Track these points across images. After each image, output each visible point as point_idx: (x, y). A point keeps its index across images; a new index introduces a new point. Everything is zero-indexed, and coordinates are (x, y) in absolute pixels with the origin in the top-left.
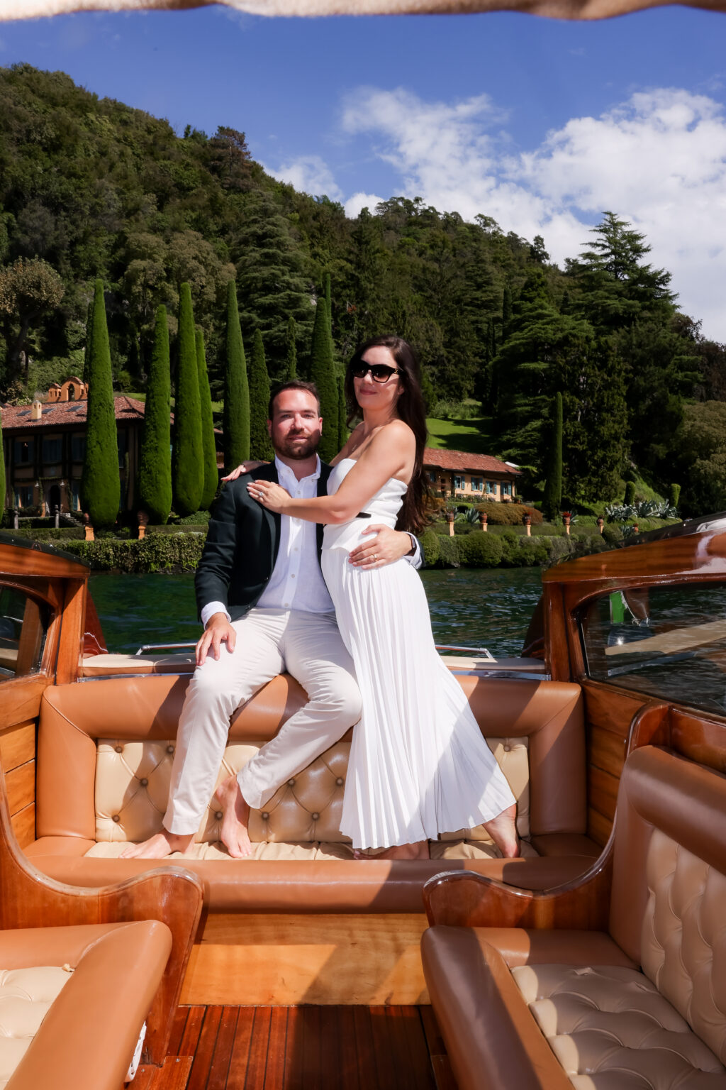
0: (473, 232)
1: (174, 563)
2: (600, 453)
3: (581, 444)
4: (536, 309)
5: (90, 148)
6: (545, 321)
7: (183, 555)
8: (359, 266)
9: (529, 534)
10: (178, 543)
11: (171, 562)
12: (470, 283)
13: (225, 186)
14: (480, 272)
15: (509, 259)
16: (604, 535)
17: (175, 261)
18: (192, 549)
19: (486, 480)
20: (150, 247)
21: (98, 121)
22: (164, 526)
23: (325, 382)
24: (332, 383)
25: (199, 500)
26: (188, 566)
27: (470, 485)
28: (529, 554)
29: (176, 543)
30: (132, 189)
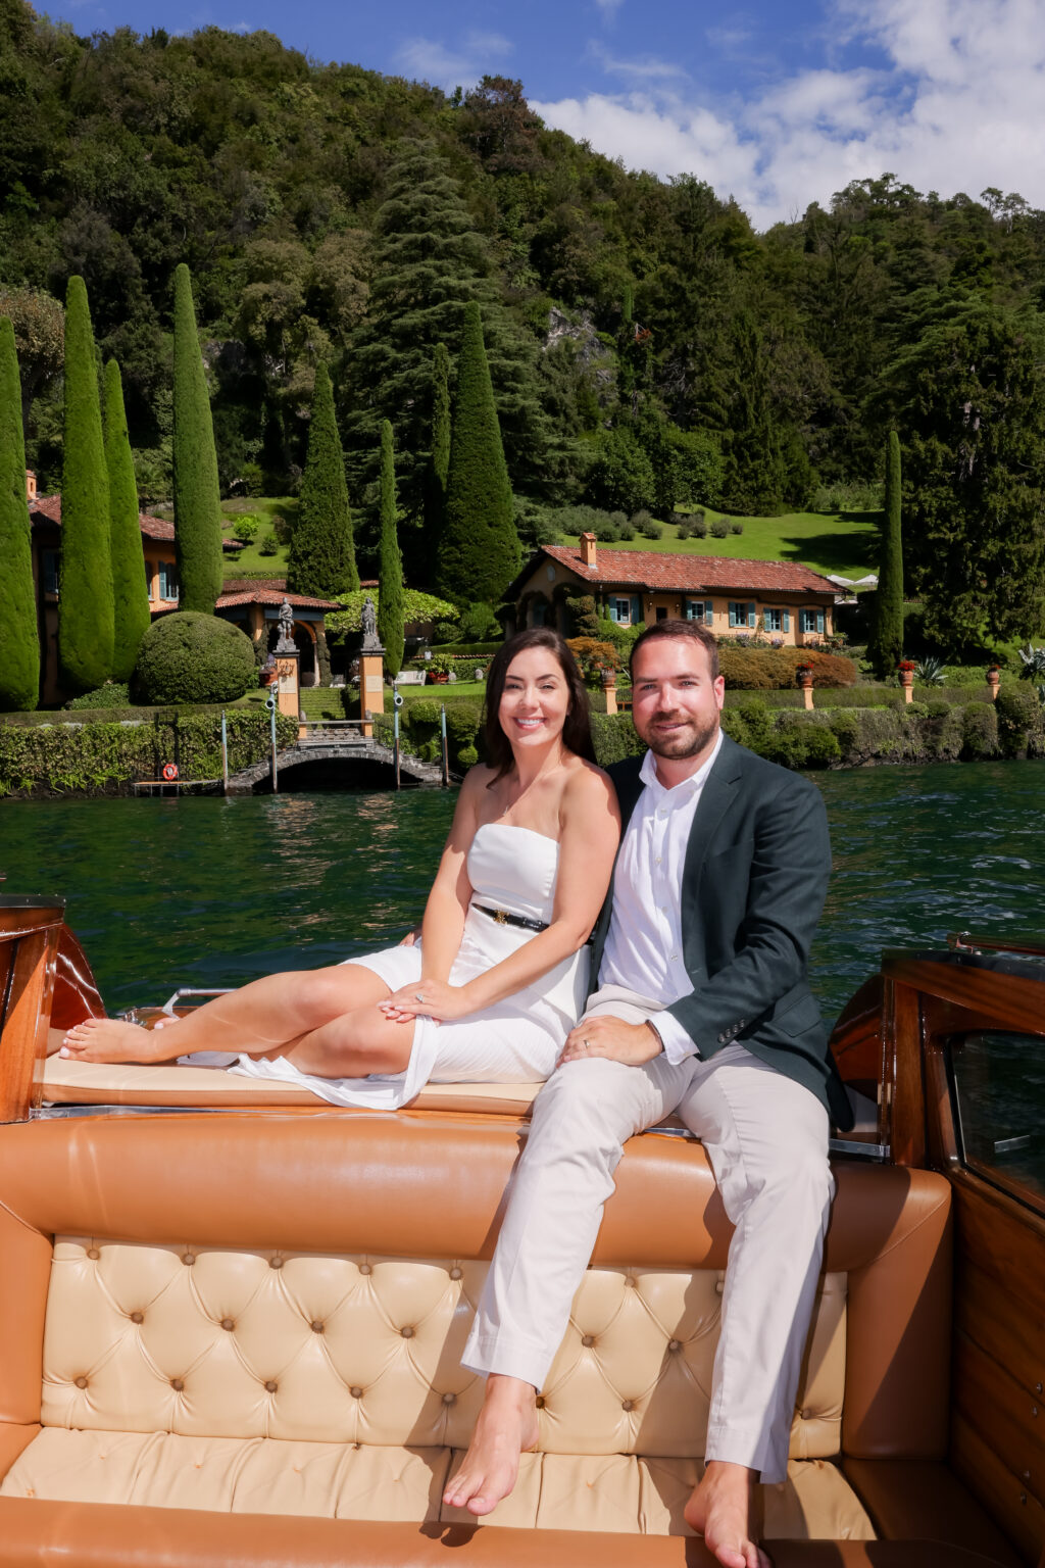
0: (970, 216)
1: (36, 779)
2: (992, 547)
3: (952, 529)
4: (947, 300)
5: (271, 131)
6: (957, 319)
7: (49, 766)
8: (689, 269)
9: (810, 705)
10: (41, 744)
11: (30, 778)
12: (895, 284)
13: (491, 170)
14: (912, 264)
15: (1028, 253)
16: (998, 702)
17: (319, 279)
18: (64, 753)
19: (763, 606)
20: (276, 262)
21: (297, 93)
22: (20, 714)
23: (476, 448)
24: (489, 449)
25: (106, 665)
26: (60, 785)
27: (725, 616)
28: (796, 744)
29: (36, 743)
30: (303, 182)
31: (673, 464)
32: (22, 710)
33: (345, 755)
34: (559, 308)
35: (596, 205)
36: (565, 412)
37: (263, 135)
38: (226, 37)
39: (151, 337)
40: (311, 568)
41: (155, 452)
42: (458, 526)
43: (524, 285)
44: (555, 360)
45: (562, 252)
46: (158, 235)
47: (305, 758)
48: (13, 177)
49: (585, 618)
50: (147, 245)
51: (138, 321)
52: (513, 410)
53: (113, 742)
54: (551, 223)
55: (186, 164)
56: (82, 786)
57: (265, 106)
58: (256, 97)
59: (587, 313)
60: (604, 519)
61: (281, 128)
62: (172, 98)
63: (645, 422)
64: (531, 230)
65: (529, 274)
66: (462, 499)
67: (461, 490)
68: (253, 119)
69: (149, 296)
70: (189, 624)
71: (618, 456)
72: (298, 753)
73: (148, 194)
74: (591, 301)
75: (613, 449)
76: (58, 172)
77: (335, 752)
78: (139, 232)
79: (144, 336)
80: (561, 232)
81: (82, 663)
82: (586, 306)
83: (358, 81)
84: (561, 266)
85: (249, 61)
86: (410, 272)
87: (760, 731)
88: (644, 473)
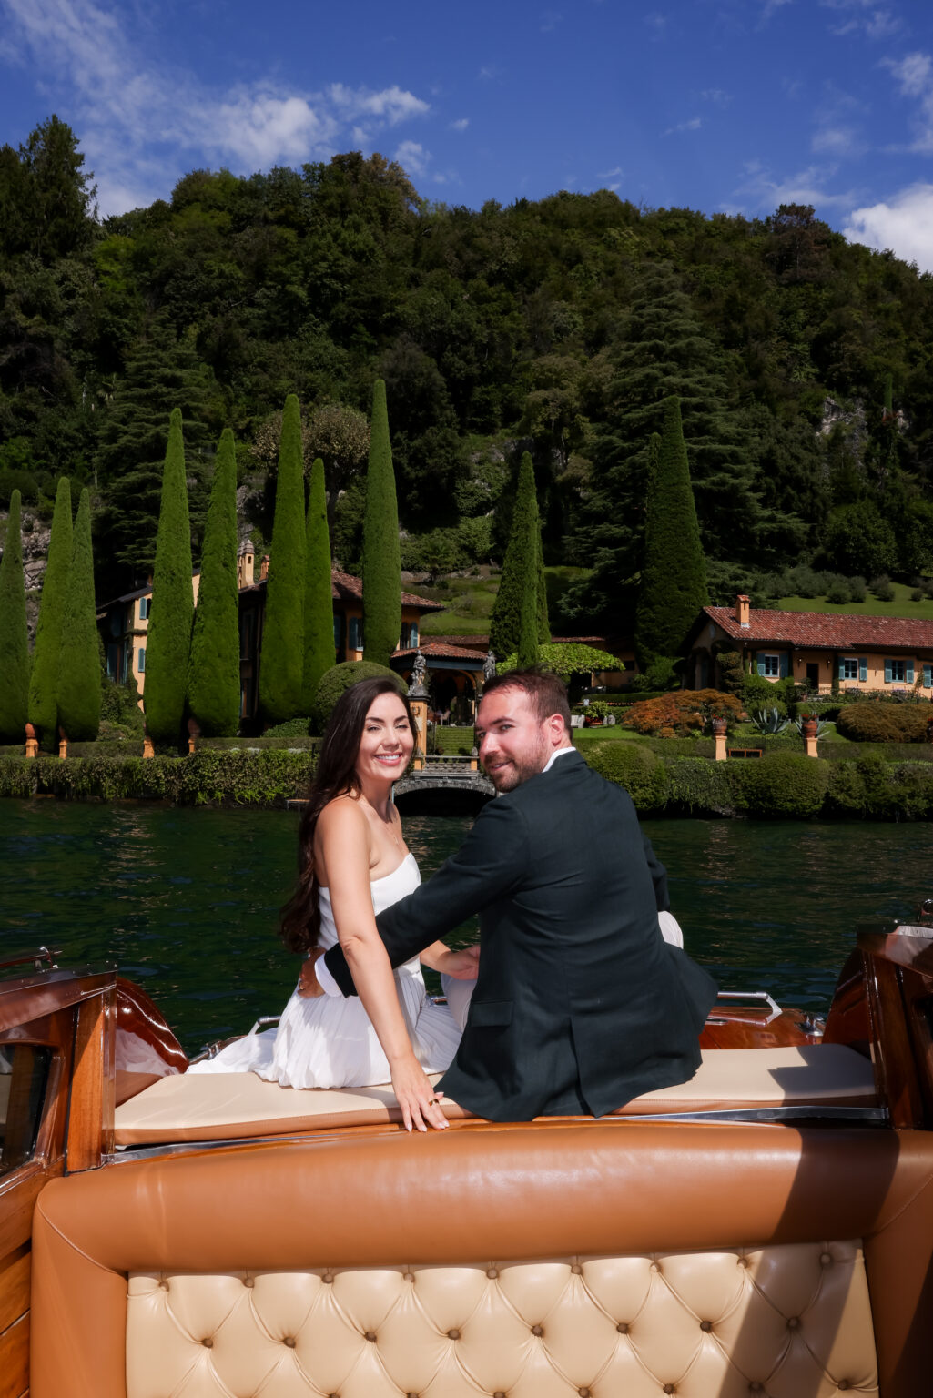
1: (225, 792)
5: (592, 268)
7: (234, 782)
10: (230, 764)
11: (221, 791)
13: (783, 283)
17: (590, 384)
18: (245, 772)
19: (922, 664)
20: (555, 373)
21: (621, 235)
22: (218, 740)
23: (669, 521)
24: (683, 523)
25: (293, 702)
26: (241, 798)
27: (881, 673)
28: (912, 796)
29: (225, 762)
30: (604, 306)
31: (915, 533)
32: (221, 736)
33: (452, 786)
34: (833, 398)
35: (881, 305)
36: (811, 489)
37: (585, 271)
38: (573, 198)
39: (450, 439)
40: (506, 625)
41: (453, 530)
42: (652, 590)
43: (804, 380)
44: (808, 444)
45: (838, 348)
46: (463, 357)
47: (418, 787)
48: (357, 321)
49: (730, 672)
50: (454, 366)
51: (442, 426)
52: (722, 488)
53: (281, 765)
54: (831, 324)
55: (495, 300)
56: (257, 800)
57: (591, 247)
58: (585, 242)
59: (860, 401)
60: (839, 583)
61: (601, 264)
62: (504, 250)
63: (889, 495)
64: (814, 332)
65: (809, 369)
66: (656, 566)
67: (656, 559)
68: (579, 259)
69: (452, 406)
70: (352, 671)
71: (860, 526)
72: (412, 782)
73: (460, 327)
74: (864, 390)
75: (856, 521)
76: (394, 314)
77: (444, 783)
78: (449, 357)
79: (445, 438)
80: (837, 333)
81: (273, 700)
82: (859, 394)
83: (678, 221)
84: (838, 361)
85: (583, 214)
86: (639, 374)
87: (875, 782)
88: (885, 542)
